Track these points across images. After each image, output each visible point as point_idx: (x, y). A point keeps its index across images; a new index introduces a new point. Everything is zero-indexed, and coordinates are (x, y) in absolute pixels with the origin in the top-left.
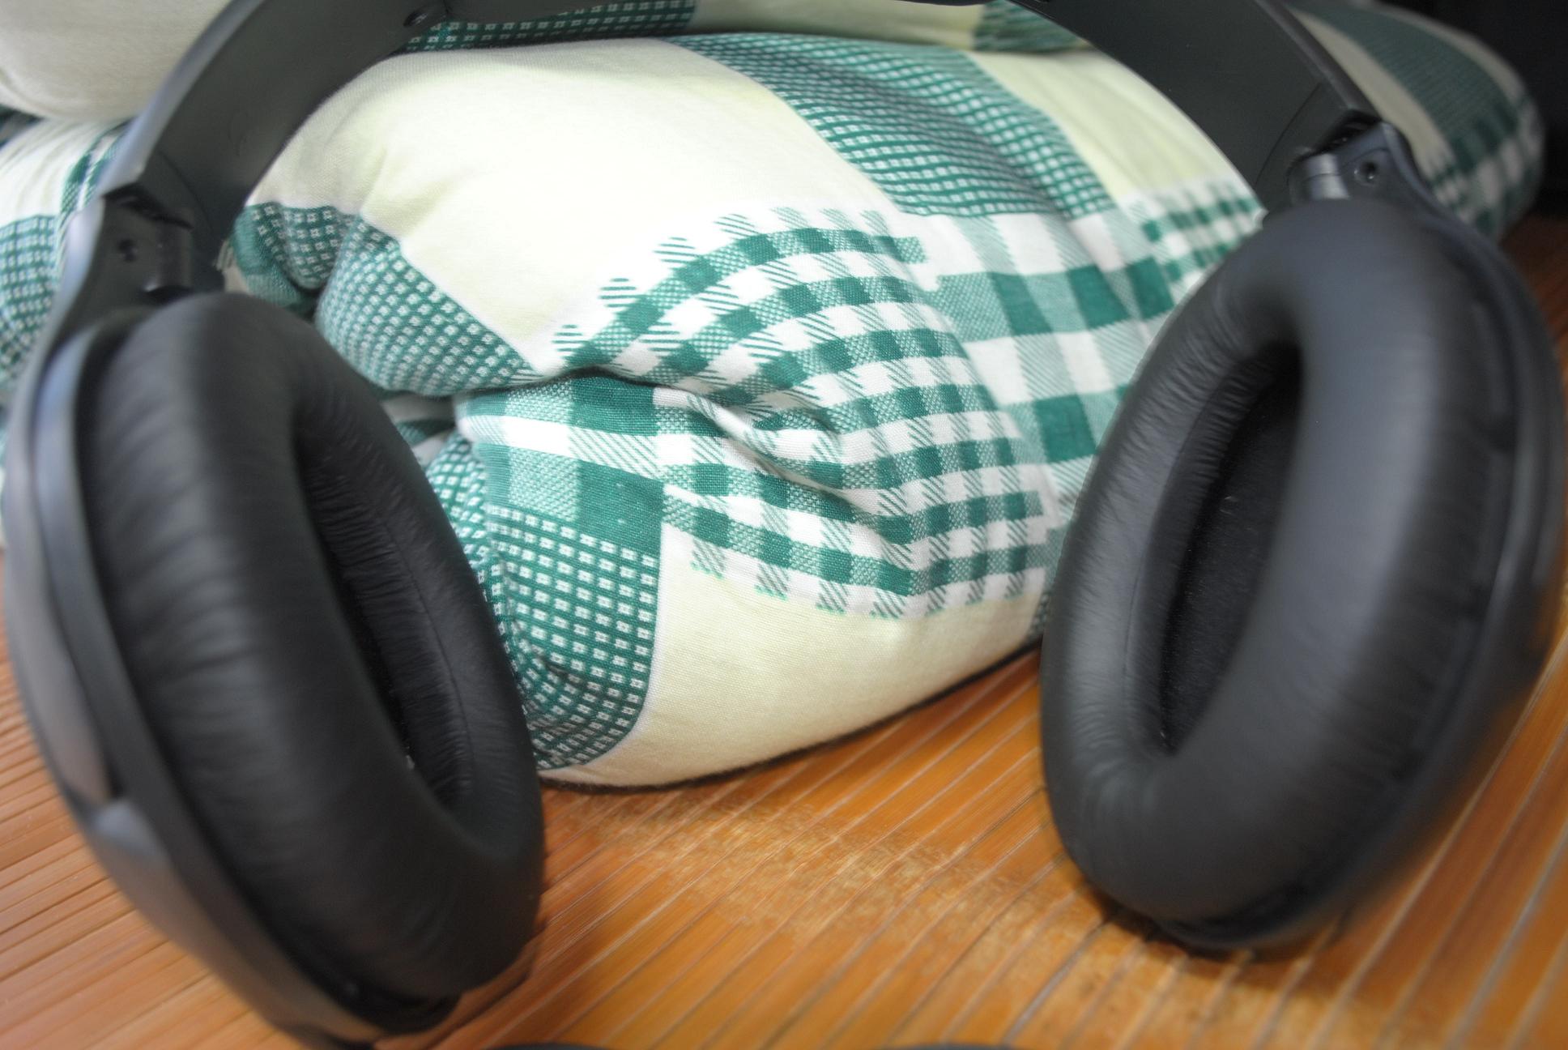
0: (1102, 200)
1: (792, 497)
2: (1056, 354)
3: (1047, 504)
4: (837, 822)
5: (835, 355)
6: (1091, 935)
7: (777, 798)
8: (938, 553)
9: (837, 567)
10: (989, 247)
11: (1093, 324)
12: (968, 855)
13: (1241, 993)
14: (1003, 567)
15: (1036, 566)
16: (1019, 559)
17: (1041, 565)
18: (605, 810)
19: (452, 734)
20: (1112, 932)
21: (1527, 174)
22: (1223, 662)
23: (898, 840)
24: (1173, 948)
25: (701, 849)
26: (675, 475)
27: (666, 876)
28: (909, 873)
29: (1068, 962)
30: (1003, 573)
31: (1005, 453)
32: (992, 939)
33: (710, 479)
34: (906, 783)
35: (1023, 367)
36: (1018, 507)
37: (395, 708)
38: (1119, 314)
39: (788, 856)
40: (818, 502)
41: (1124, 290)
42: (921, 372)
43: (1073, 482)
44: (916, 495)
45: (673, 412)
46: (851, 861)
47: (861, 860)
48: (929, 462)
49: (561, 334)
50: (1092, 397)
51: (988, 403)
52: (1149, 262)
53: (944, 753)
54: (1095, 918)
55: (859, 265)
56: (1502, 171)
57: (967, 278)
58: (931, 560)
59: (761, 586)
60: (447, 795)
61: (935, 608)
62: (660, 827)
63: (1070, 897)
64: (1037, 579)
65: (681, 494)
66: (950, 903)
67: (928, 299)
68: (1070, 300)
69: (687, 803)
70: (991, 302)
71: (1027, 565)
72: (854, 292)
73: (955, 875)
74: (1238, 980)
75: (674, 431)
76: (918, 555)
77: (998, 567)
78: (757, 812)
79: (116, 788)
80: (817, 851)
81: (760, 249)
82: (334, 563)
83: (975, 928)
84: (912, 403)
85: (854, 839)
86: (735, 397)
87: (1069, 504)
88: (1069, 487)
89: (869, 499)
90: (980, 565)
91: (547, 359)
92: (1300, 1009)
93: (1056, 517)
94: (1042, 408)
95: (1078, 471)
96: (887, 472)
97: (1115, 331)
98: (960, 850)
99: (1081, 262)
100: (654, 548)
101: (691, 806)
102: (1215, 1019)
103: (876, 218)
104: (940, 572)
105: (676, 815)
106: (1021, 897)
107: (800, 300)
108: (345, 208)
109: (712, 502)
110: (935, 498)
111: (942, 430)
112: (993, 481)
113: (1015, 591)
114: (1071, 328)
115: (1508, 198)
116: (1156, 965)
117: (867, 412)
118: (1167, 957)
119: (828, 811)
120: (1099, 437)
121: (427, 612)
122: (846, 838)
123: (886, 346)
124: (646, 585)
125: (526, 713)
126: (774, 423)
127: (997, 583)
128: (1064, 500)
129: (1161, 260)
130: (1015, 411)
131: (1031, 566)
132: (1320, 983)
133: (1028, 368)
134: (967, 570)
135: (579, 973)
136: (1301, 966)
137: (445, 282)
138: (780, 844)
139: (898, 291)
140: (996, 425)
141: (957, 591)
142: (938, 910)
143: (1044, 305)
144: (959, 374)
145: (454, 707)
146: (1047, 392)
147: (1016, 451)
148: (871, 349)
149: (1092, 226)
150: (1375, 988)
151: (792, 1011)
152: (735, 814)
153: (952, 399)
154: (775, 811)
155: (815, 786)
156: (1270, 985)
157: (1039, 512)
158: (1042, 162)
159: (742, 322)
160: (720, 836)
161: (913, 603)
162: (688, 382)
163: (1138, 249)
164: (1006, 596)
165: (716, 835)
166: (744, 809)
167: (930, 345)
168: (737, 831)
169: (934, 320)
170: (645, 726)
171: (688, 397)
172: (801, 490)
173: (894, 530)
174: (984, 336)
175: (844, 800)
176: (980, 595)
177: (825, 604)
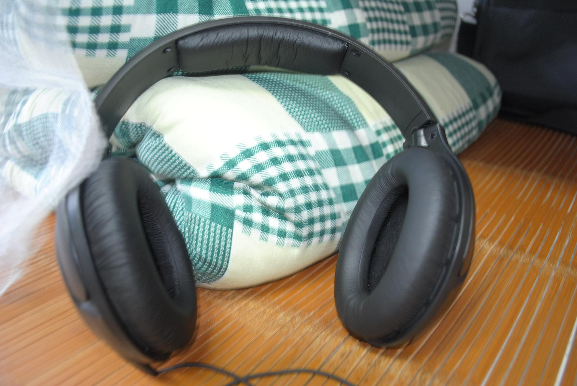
0: (365, 124)
1: (271, 213)
2: (348, 172)
3: (342, 215)
4: (279, 302)
5: (284, 177)
6: (345, 340)
7: (262, 294)
8: (311, 229)
9: (282, 234)
10: (330, 141)
11: (359, 162)
12: (314, 315)
13: (383, 358)
14: (329, 232)
15: (339, 232)
16: (334, 231)
17: (340, 231)
18: (214, 294)
19: (174, 277)
20: (351, 339)
21: (495, 109)
22: (385, 268)
23: (295, 309)
24: (367, 344)
25: (240, 308)
26: (238, 207)
27: (230, 316)
28: (297, 319)
29: (338, 347)
30: (329, 234)
31: (331, 202)
32: (318, 340)
33: (248, 209)
34: (299, 292)
35: (338, 175)
36: (334, 217)
37: (158, 268)
38: (367, 159)
39: (264, 312)
40: (278, 215)
41: (369, 152)
42: (308, 181)
43: (351, 208)
44: (305, 215)
45: (239, 190)
46: (281, 315)
47: (285, 314)
48: (309, 206)
49: (209, 166)
50: (358, 184)
51: (327, 187)
52: (377, 143)
53: (310, 283)
54: (347, 334)
55: (292, 150)
56: (487, 108)
57: (323, 152)
58: (309, 232)
59: (261, 238)
60: (172, 294)
61: (309, 245)
62: (229, 301)
63: (341, 328)
64: (338, 236)
65: (240, 213)
66: (308, 329)
67: (312, 158)
68: (353, 155)
69: (237, 294)
70: (330, 158)
71: (336, 232)
72: (290, 159)
73: (310, 320)
74: (383, 354)
75: (239, 194)
76: (305, 231)
77: (328, 233)
78: (256, 298)
79: (88, 297)
80: (273, 311)
81: (265, 147)
82: (145, 228)
83: (314, 336)
84: (305, 190)
85: (283, 308)
86: (257, 187)
87: (350, 214)
88: (350, 209)
89: (292, 216)
90: (322, 233)
91: (204, 173)
92: (397, 363)
93: (344, 219)
94: (342, 188)
95: (353, 204)
96: (297, 210)
97: (365, 164)
98: (312, 313)
99: (357, 144)
100: (231, 227)
101: (238, 295)
102: (375, 365)
103: (298, 135)
104: (311, 235)
105: (233, 298)
106: (327, 328)
107: (275, 161)
108: (148, 124)
109: (248, 215)
110: (311, 215)
111: (313, 197)
112: (327, 210)
113: (332, 239)
114: (353, 163)
115: (488, 117)
116: (362, 349)
117: (292, 193)
118: (365, 346)
119: (276, 299)
120: (359, 195)
121: (168, 243)
122: (281, 308)
123: (299, 174)
124: (229, 238)
125: (194, 268)
126: (267, 194)
127: (327, 237)
128: (348, 213)
129: (380, 142)
130: (335, 189)
131: (337, 232)
132: (404, 356)
133: (339, 176)
134: (319, 234)
135: (206, 342)
136: (400, 351)
137: (177, 149)
138: (262, 309)
139: (303, 157)
140: (329, 194)
141: (315, 240)
142: (304, 331)
143: (345, 157)
144: (319, 180)
145: (175, 269)
146: (344, 183)
147: (334, 201)
148: (295, 174)
149: (361, 133)
150: (418, 358)
151: (263, 358)
152: (251, 298)
153: (317, 188)
154: (262, 298)
155: (273, 291)
156: (391, 356)
157: (340, 217)
158: (348, 114)
159: (259, 168)
160: (246, 305)
161: (303, 244)
162: (244, 182)
163: (374, 139)
164: (330, 240)
165: (244, 305)
166: (253, 296)
167: (311, 173)
168: (251, 303)
169: (313, 165)
170: (226, 275)
171: (244, 185)
172: (274, 211)
173: (299, 225)
174: (328, 167)
175: (281, 296)
176: (322, 240)
177: (278, 243)
